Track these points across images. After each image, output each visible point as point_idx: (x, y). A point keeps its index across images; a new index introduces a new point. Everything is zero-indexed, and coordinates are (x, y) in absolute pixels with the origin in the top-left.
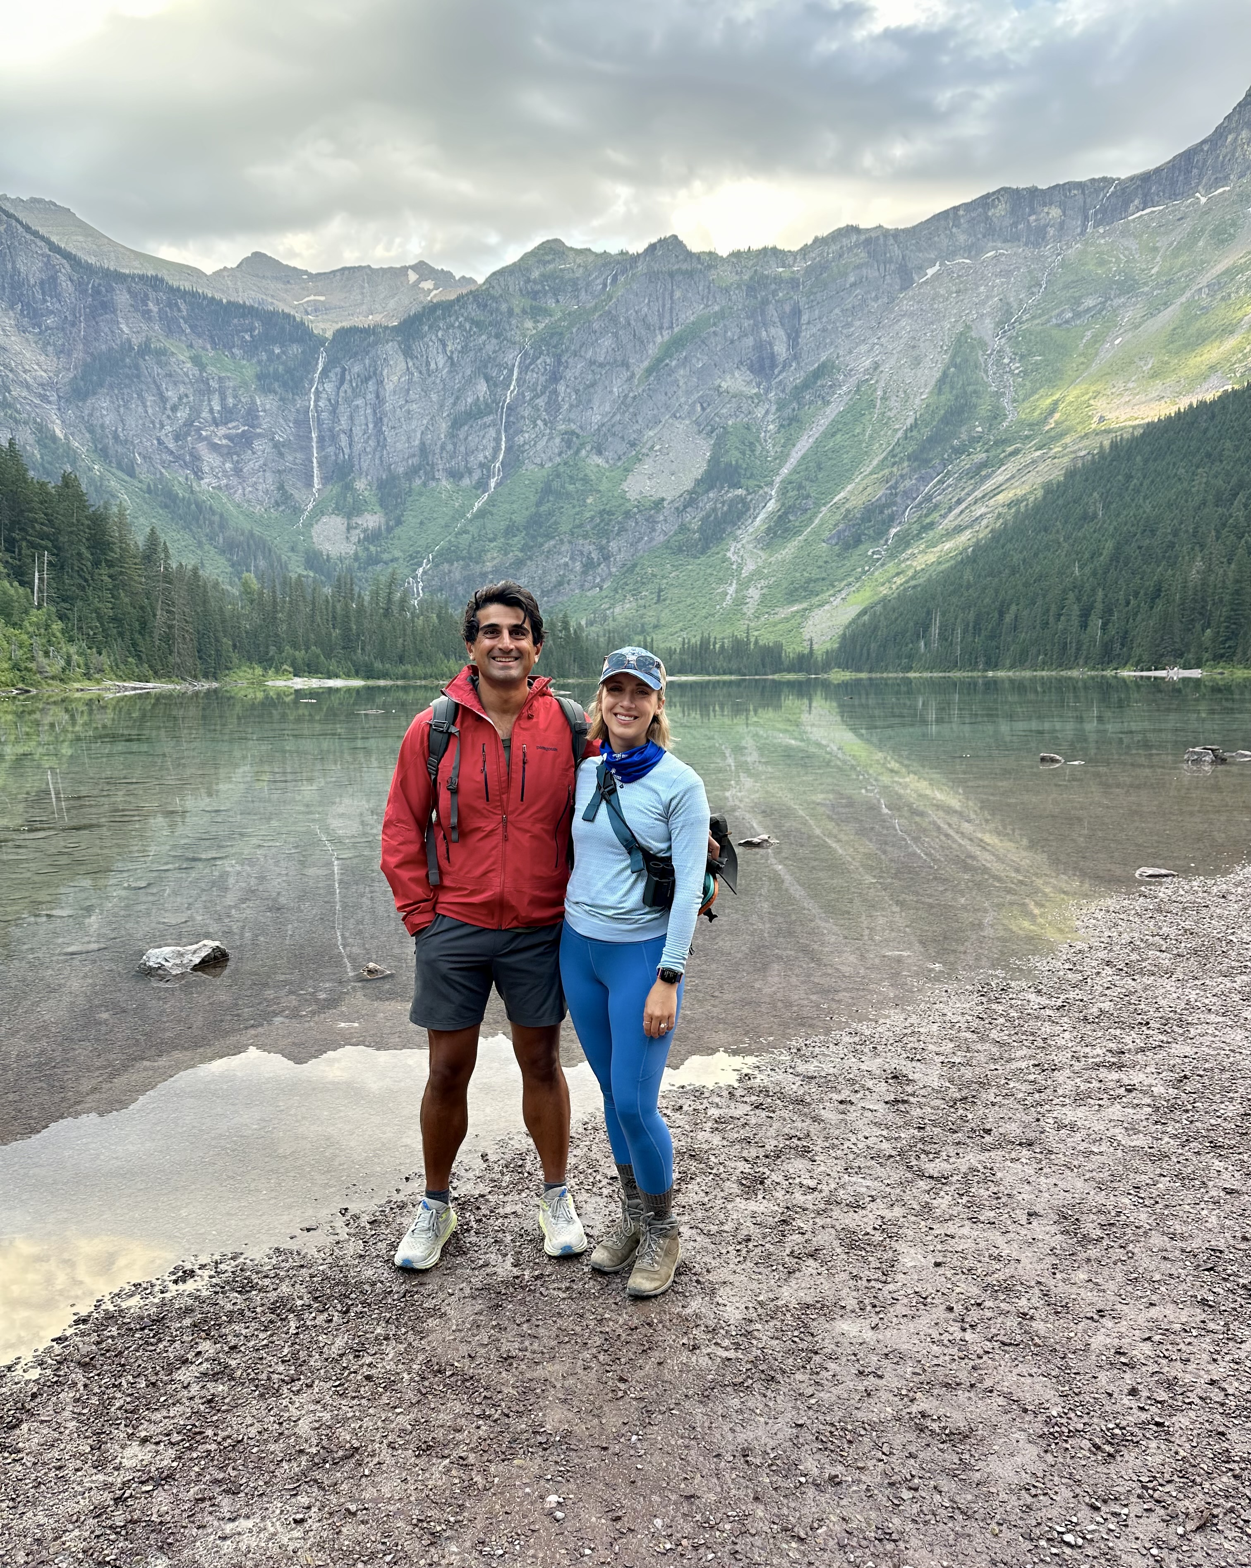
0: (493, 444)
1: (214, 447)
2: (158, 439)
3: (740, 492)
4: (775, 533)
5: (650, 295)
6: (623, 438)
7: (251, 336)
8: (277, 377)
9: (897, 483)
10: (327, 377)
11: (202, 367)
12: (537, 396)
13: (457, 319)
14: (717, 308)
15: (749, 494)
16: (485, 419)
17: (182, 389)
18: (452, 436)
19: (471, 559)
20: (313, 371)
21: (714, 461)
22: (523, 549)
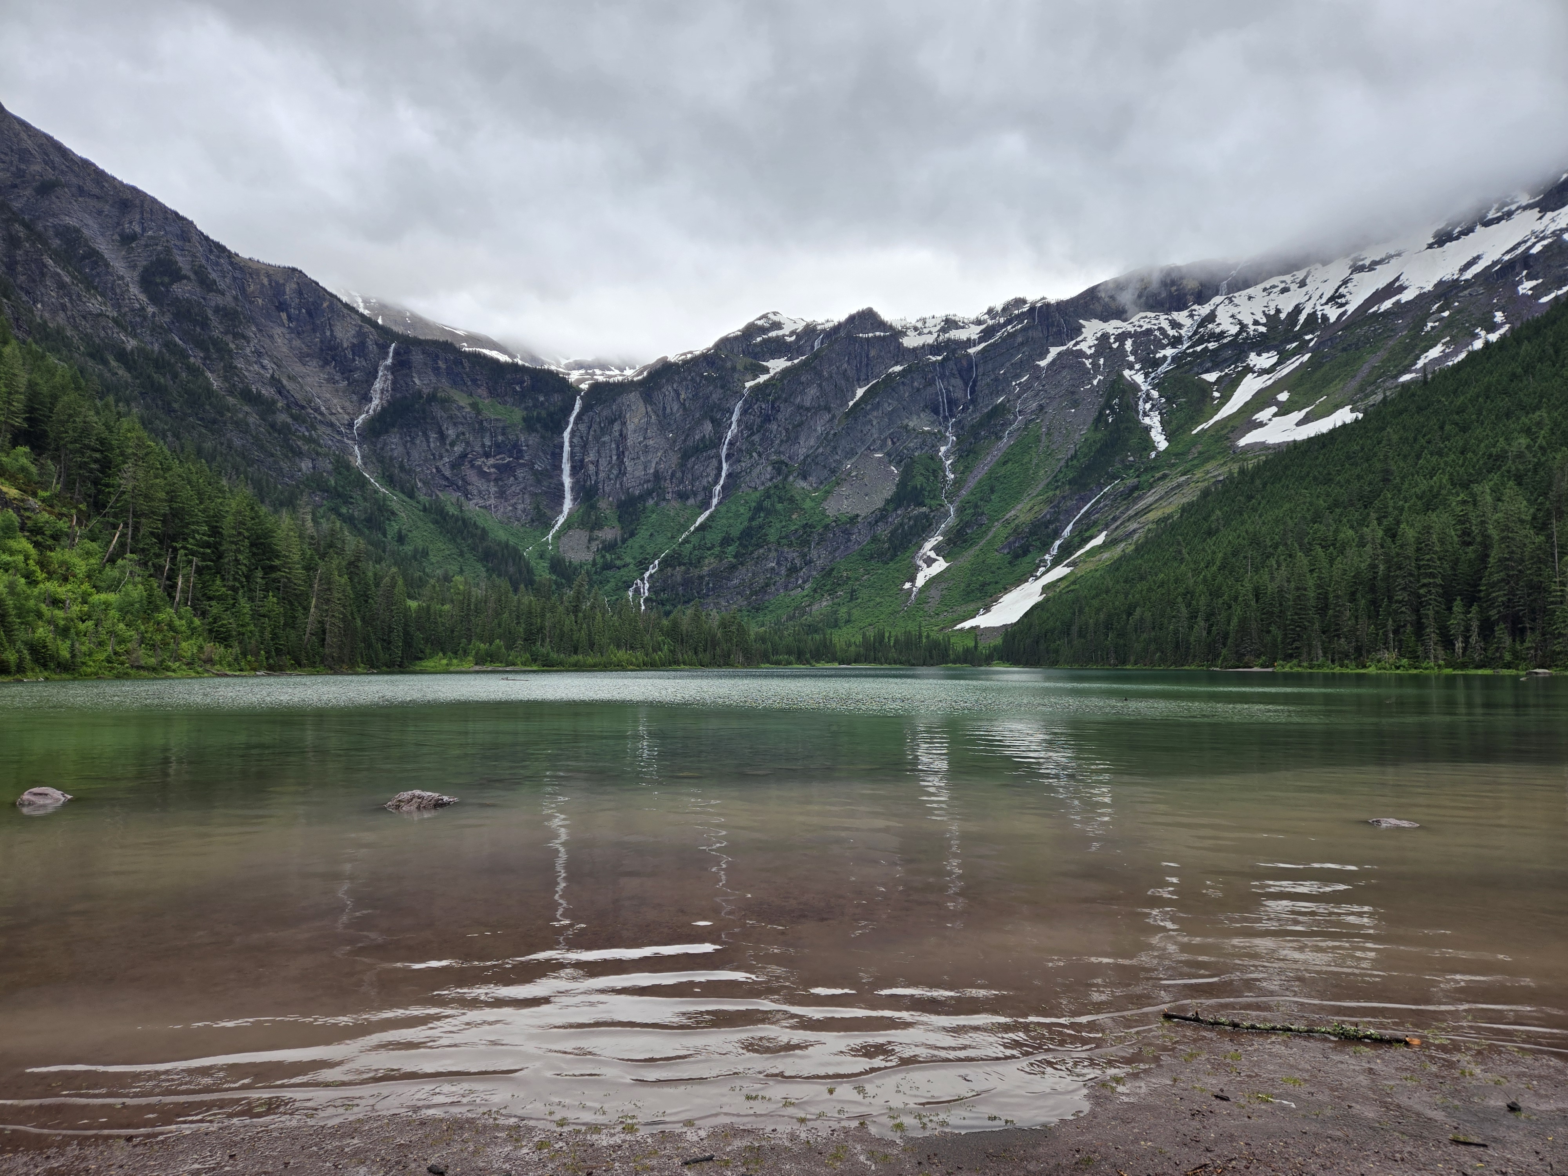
0: (715, 471)
1: (483, 474)
2: (437, 468)
3: (924, 510)
4: (955, 543)
5: (850, 356)
6: (825, 467)
7: (521, 388)
8: (539, 419)
9: (1059, 503)
10: (581, 419)
11: (478, 412)
12: (753, 434)
15: (932, 511)
16: (710, 452)
17: (461, 429)
18: (680, 465)
19: (691, 564)
20: (569, 415)
21: (902, 485)
22: (735, 557)
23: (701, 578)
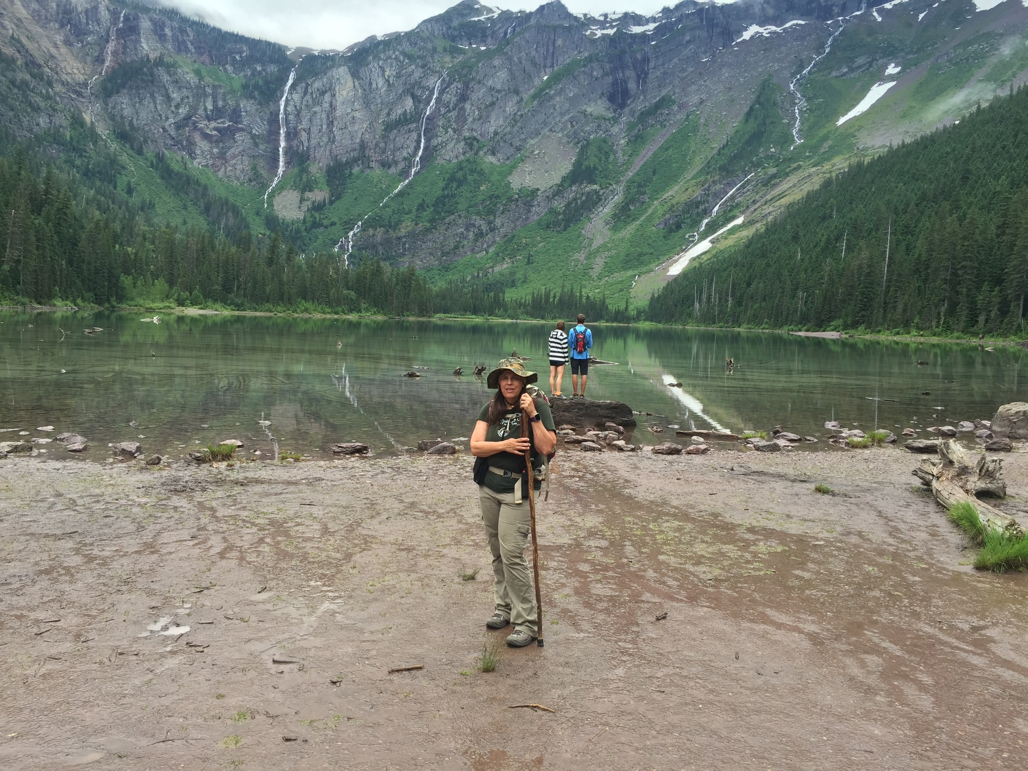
0: (414, 144)
1: (206, 136)
2: (163, 128)
3: (595, 187)
4: (619, 218)
5: (538, 43)
6: (511, 144)
7: (241, 57)
8: (257, 87)
9: (709, 186)
10: (295, 89)
11: (201, 78)
12: (449, 111)
13: (394, 53)
14: (586, 54)
15: (602, 189)
16: (410, 126)
17: (184, 92)
18: (383, 137)
19: (390, 226)
20: (285, 85)
21: (578, 164)
22: (430, 221)
23: (399, 238)
